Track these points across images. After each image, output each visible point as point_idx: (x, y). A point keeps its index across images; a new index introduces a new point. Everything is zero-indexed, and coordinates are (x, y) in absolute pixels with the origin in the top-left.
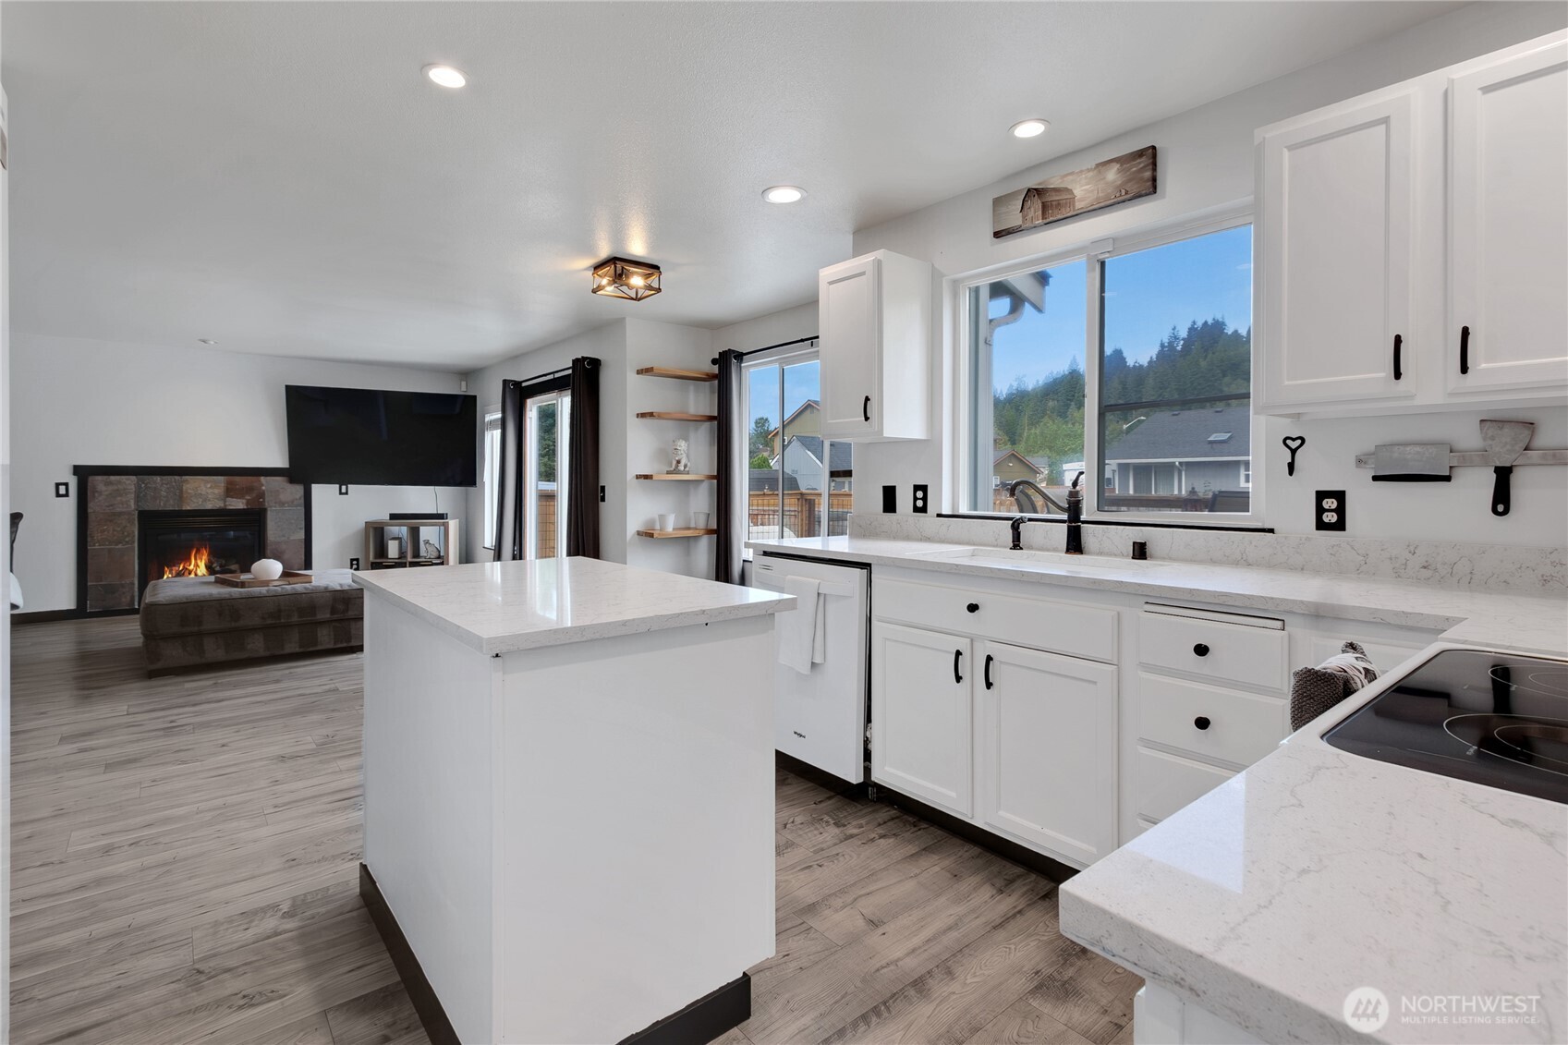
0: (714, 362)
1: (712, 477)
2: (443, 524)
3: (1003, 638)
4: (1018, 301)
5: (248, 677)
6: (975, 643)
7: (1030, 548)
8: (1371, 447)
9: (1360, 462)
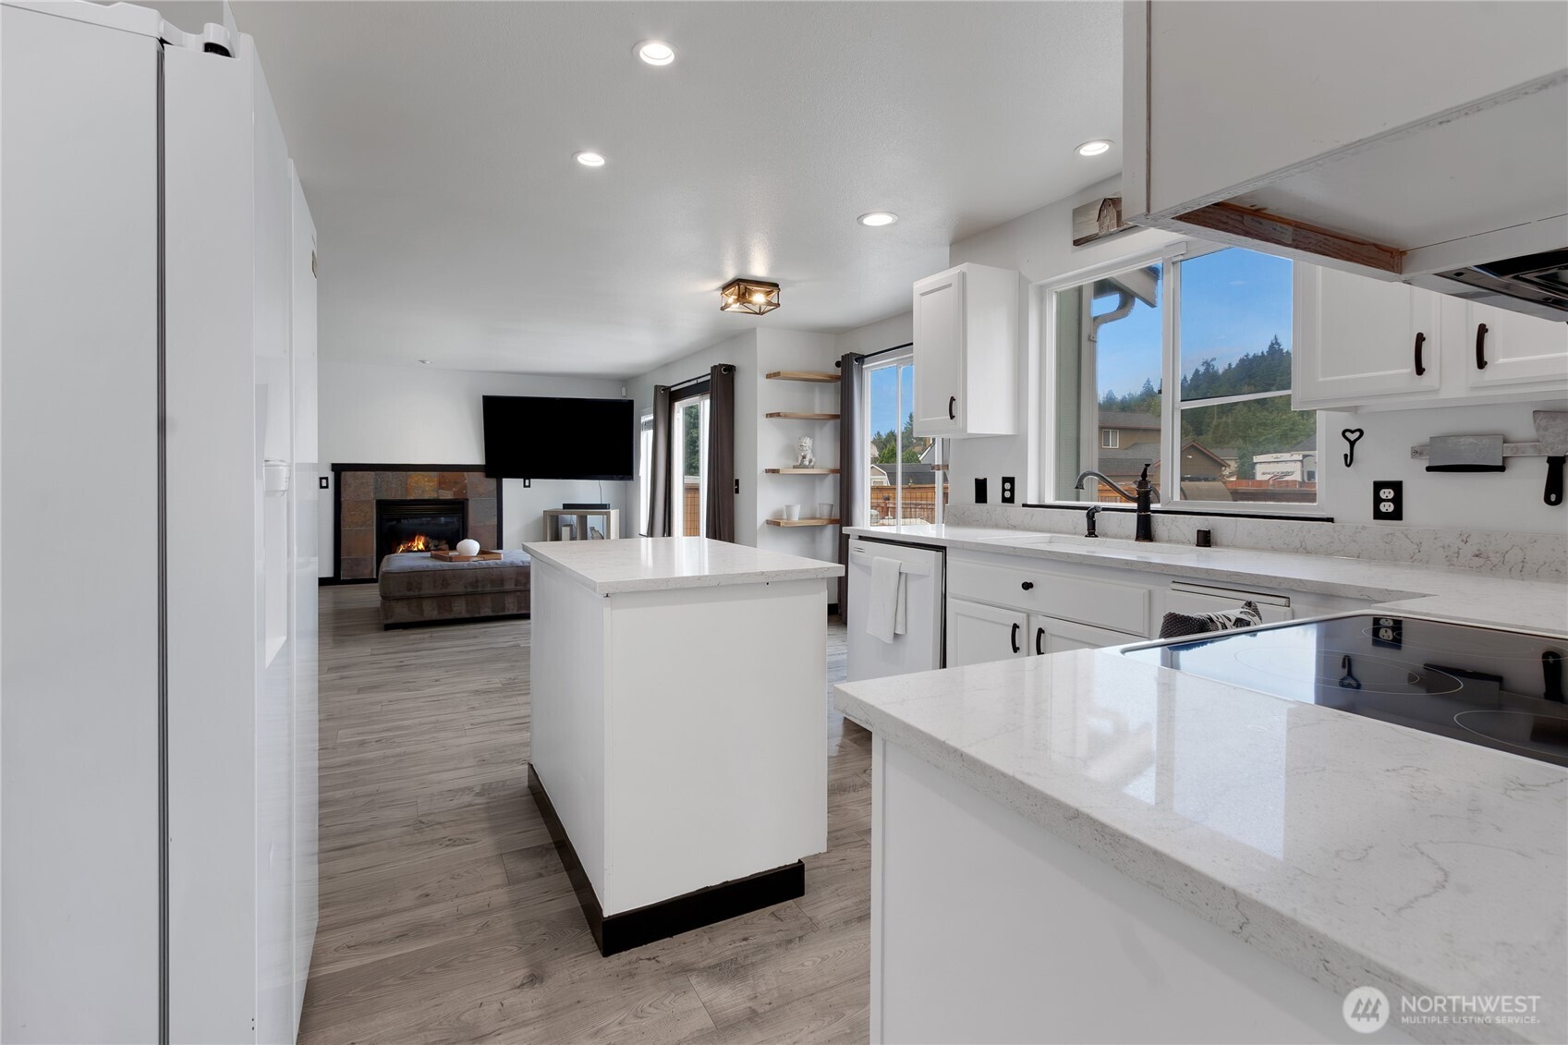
0: (838, 364)
1: (834, 471)
2: (606, 513)
3: (1053, 613)
4: (1127, 298)
5: (455, 633)
6: (1031, 618)
7: (1105, 535)
8: (1426, 439)
9: (1416, 453)
